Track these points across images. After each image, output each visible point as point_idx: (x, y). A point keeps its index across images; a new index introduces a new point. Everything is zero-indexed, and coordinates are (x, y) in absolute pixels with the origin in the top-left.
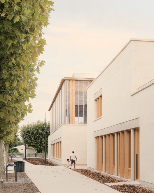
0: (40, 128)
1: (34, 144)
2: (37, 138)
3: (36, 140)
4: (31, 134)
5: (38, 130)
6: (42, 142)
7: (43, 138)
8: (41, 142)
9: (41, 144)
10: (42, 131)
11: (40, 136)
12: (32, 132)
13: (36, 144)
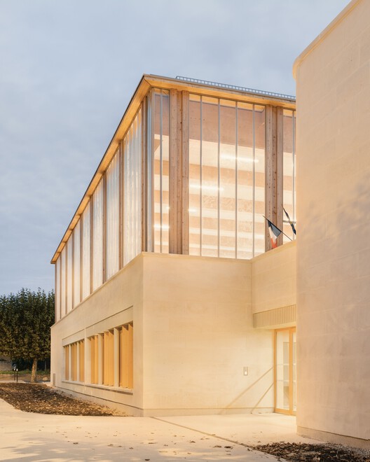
0: (28, 308)
1: (12, 348)
2: (19, 334)
3: (16, 337)
4: (5, 323)
5: (22, 312)
6: (32, 342)
7: (35, 333)
8: (30, 343)
9: (30, 348)
10: (34, 315)
11: (29, 328)
12: (8, 319)
13: (16, 346)
